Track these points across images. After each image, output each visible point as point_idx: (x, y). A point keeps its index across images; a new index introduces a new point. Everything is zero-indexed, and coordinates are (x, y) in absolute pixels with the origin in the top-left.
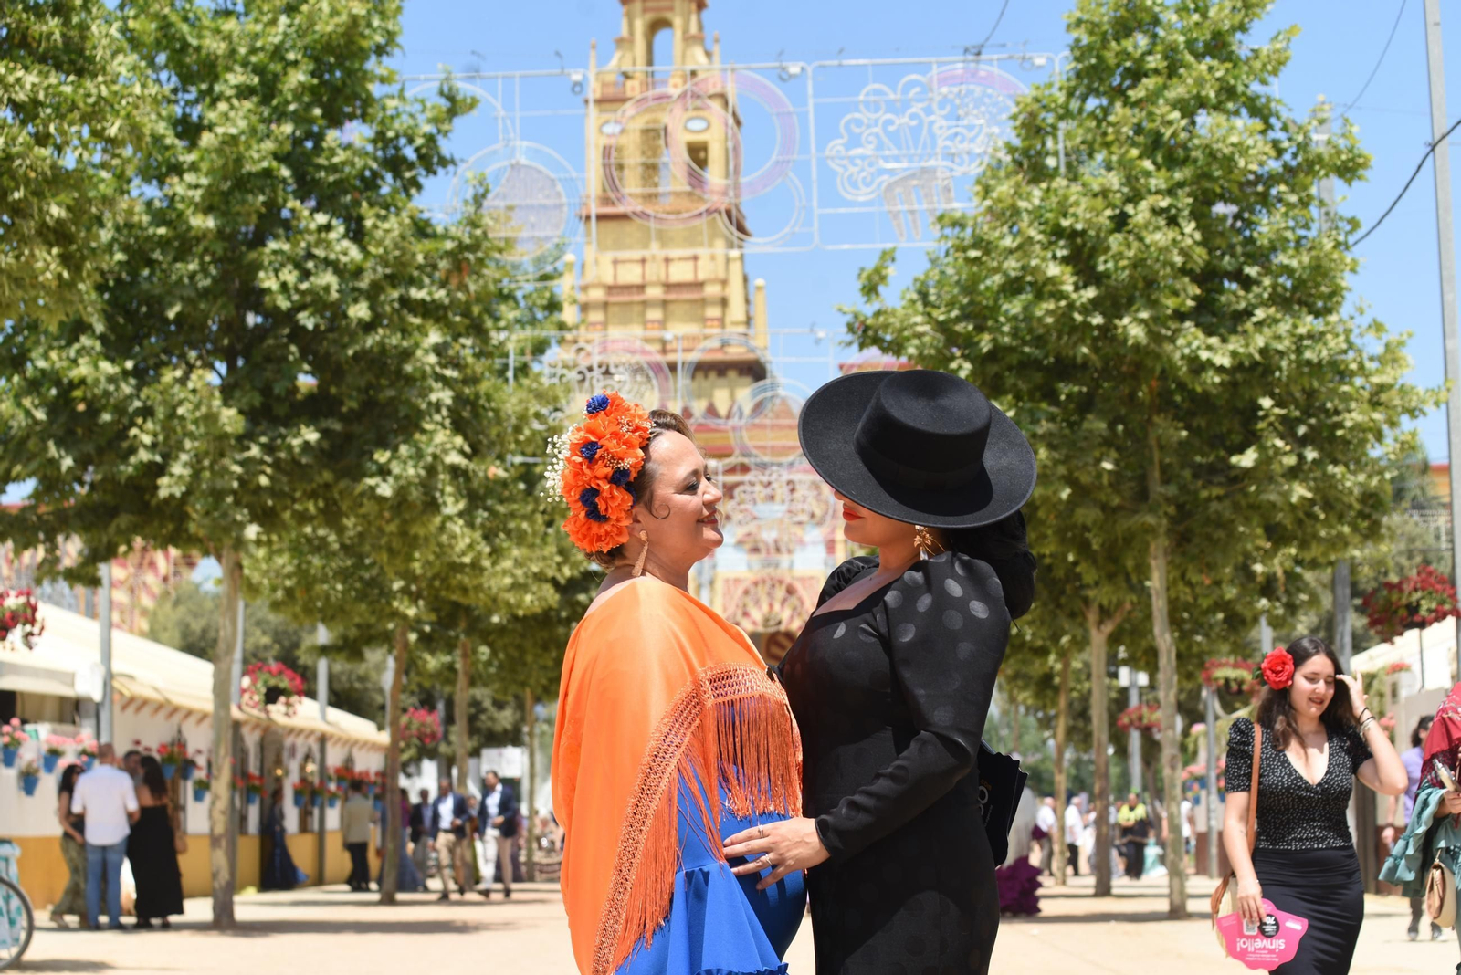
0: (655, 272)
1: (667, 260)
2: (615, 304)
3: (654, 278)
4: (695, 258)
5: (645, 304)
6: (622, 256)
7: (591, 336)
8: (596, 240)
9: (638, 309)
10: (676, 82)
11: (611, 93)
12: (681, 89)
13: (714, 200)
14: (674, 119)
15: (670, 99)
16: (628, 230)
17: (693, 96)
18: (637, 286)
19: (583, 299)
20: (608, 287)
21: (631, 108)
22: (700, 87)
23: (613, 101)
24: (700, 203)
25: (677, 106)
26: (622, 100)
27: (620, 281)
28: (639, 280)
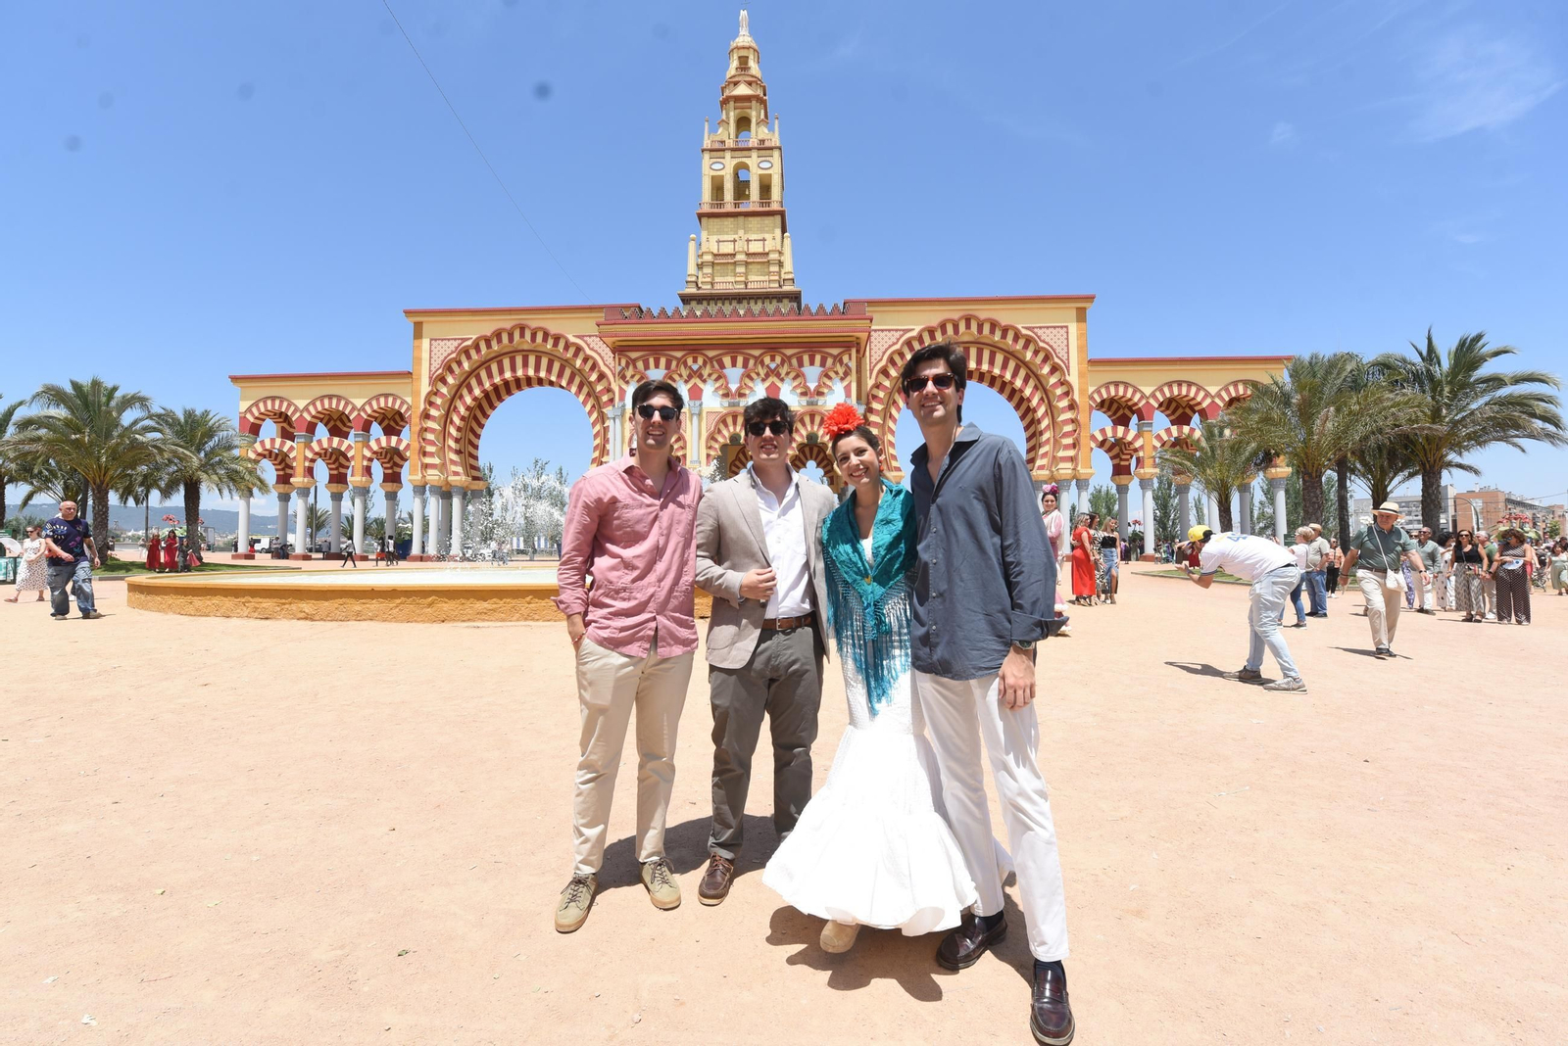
0: (740, 246)
1: (748, 241)
2: (718, 264)
3: (741, 249)
4: (764, 240)
5: (735, 263)
6: (722, 238)
7: (704, 280)
8: (708, 229)
9: (731, 267)
10: (753, 142)
11: (717, 146)
12: (756, 145)
13: (775, 207)
14: (752, 160)
15: (750, 149)
16: (726, 223)
17: (763, 148)
18: (731, 255)
19: (700, 261)
20: (715, 255)
21: (728, 155)
22: (767, 144)
23: (718, 151)
24: (767, 209)
25: (754, 154)
26: (724, 150)
27: (721, 252)
28: (732, 252)
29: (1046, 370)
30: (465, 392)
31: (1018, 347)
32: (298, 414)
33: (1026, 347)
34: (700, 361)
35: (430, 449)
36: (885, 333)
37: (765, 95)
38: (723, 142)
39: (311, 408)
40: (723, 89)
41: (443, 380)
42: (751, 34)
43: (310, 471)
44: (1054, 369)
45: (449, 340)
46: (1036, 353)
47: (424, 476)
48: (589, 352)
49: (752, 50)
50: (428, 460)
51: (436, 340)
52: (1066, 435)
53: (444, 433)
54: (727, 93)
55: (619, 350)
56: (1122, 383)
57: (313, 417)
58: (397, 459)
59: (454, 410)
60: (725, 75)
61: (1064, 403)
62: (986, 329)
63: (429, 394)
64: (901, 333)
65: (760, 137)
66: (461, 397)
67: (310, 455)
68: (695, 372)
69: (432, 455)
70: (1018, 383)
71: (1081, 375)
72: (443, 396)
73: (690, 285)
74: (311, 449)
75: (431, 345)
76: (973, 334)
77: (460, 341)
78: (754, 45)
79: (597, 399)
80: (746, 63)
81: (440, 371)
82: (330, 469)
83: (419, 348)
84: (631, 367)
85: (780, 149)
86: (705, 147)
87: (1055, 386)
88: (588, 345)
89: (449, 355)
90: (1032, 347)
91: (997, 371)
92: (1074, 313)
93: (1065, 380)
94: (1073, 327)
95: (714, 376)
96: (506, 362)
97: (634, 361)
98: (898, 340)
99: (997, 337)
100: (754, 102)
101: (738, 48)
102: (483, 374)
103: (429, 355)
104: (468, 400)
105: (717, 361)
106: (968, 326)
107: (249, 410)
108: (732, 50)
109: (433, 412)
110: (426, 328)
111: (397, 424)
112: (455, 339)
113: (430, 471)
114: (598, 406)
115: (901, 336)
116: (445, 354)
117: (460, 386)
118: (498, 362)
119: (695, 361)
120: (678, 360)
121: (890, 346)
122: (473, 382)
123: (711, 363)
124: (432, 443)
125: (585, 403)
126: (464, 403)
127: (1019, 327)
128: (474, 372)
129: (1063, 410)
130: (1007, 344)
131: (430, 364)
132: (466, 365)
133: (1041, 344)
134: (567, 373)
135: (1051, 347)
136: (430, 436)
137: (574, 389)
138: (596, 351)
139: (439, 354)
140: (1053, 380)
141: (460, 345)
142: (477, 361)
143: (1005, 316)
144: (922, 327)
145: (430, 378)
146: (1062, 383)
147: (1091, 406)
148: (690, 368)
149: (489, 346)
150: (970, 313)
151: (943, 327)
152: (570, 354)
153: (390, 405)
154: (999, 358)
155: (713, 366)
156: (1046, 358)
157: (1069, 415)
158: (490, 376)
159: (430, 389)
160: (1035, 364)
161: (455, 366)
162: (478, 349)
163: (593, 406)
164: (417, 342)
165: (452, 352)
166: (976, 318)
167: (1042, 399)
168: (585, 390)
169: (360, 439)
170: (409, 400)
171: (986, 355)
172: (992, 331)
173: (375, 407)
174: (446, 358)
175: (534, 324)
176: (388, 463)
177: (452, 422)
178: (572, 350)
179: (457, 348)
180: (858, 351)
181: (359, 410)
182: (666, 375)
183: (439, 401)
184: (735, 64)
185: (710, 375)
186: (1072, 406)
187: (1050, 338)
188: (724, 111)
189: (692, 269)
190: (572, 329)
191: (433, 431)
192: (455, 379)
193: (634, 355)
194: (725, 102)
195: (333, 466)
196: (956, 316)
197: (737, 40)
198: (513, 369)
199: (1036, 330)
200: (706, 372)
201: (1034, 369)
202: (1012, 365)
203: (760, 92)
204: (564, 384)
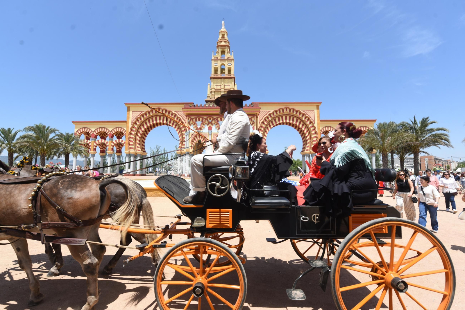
0: (222, 87)
1: (225, 85)
2: (216, 92)
3: (223, 88)
4: (229, 85)
5: (221, 92)
6: (217, 84)
7: (212, 96)
8: (213, 82)
9: (220, 93)
10: (226, 58)
11: (216, 59)
12: (227, 59)
13: (232, 76)
14: (226, 63)
15: (225, 60)
16: (218, 80)
17: (229, 60)
18: (220, 89)
19: (211, 91)
20: (215, 89)
21: (219, 61)
22: (230, 59)
23: (216, 60)
24: (230, 77)
25: (226, 61)
26: (218, 60)
27: (217, 88)
28: (220, 88)
29: (308, 123)
30: (142, 127)
31: (300, 116)
32: (92, 133)
33: (303, 116)
34: (212, 119)
35: (131, 143)
36: (263, 112)
37: (229, 45)
38: (217, 58)
39: (96, 131)
40: (217, 43)
41: (136, 123)
42: (225, 28)
43: (95, 149)
44: (311, 122)
45: (138, 112)
46: (305, 118)
47: (129, 151)
48: (179, 116)
49: (226, 33)
50: (131, 146)
51: (134, 112)
52: (314, 141)
53: (136, 139)
54: (219, 44)
55: (188, 116)
56: (330, 126)
57: (97, 133)
58: (120, 146)
59: (139, 132)
60: (218, 39)
61: (313, 132)
62: (292, 111)
63: (132, 127)
64: (268, 112)
65: (228, 56)
66: (141, 128)
67: (95, 145)
68: (210, 122)
69: (132, 145)
70: (301, 126)
71: (318, 124)
72: (135, 128)
73: (208, 98)
74: (96, 143)
75: (132, 113)
76: (288, 112)
77: (141, 112)
78: (226, 31)
79: (181, 129)
80: (224, 36)
81: (135, 121)
82: (101, 149)
83: (129, 114)
84: (192, 121)
85: (234, 60)
86: (212, 59)
87: (311, 127)
88: (178, 114)
89: (138, 116)
90: (304, 116)
91: (294, 123)
92: (316, 107)
93: (314, 126)
94: (316, 111)
95: (216, 124)
96: (154, 119)
97: (193, 119)
98: (267, 114)
99: (295, 113)
100: (226, 47)
101: (222, 32)
102: (147, 122)
103: (132, 116)
104: (143, 129)
105: (216, 119)
106: (286, 110)
107: (77, 131)
108: (220, 32)
109: (133, 133)
110: (131, 108)
111: (121, 136)
112: (139, 112)
113: (131, 150)
114: (181, 131)
115: (268, 113)
116: (136, 116)
117: (140, 125)
118: (152, 118)
119: (210, 119)
120: (205, 119)
121: (265, 115)
122: (144, 124)
123: (215, 120)
124: (132, 141)
125: (177, 130)
126: (142, 130)
127: (301, 110)
128: (145, 121)
129: (313, 134)
130: (297, 115)
131: (132, 119)
132: (143, 119)
133: (307, 116)
134: (172, 122)
135: (310, 116)
136: (131, 140)
137: (174, 126)
138: (181, 116)
139: (134, 116)
140: (310, 126)
141: (141, 113)
142: (146, 118)
143: (297, 108)
144: (274, 110)
145: (132, 123)
146: (313, 126)
147: (321, 133)
148: (209, 121)
149: (149, 114)
150: (287, 106)
151: (279, 110)
152: (173, 116)
153: (120, 130)
154: (295, 119)
155: (215, 121)
156: (308, 119)
157: (315, 135)
158: (149, 122)
159: (132, 126)
160: (305, 121)
161: (139, 119)
162: (146, 115)
163: (180, 131)
164: (128, 112)
165: (139, 115)
166: (289, 108)
167: (307, 131)
168: (177, 127)
169: (111, 140)
170: (125, 129)
171: (292, 118)
172: (293, 112)
173: (115, 131)
174: (137, 117)
175: (163, 108)
176: (118, 147)
177: (138, 135)
178: (173, 115)
179: (140, 114)
180: (256, 117)
181: (110, 132)
182: (202, 123)
183: (134, 129)
184: (221, 36)
185: (214, 123)
186: (316, 133)
187: (309, 114)
188: (218, 49)
189: (209, 93)
190: (173, 109)
191: (132, 138)
192: (139, 123)
193: (192, 117)
194: (218, 46)
195: (101, 148)
196: (283, 107)
197: (221, 30)
198: (156, 120)
199: (305, 112)
200: (213, 122)
201: (305, 123)
202: (299, 121)
203: (228, 44)
204: (171, 125)
